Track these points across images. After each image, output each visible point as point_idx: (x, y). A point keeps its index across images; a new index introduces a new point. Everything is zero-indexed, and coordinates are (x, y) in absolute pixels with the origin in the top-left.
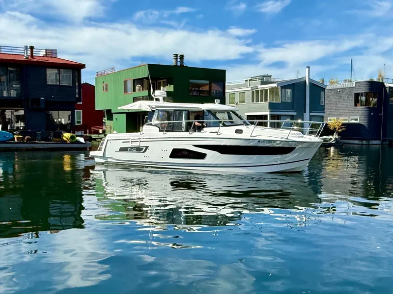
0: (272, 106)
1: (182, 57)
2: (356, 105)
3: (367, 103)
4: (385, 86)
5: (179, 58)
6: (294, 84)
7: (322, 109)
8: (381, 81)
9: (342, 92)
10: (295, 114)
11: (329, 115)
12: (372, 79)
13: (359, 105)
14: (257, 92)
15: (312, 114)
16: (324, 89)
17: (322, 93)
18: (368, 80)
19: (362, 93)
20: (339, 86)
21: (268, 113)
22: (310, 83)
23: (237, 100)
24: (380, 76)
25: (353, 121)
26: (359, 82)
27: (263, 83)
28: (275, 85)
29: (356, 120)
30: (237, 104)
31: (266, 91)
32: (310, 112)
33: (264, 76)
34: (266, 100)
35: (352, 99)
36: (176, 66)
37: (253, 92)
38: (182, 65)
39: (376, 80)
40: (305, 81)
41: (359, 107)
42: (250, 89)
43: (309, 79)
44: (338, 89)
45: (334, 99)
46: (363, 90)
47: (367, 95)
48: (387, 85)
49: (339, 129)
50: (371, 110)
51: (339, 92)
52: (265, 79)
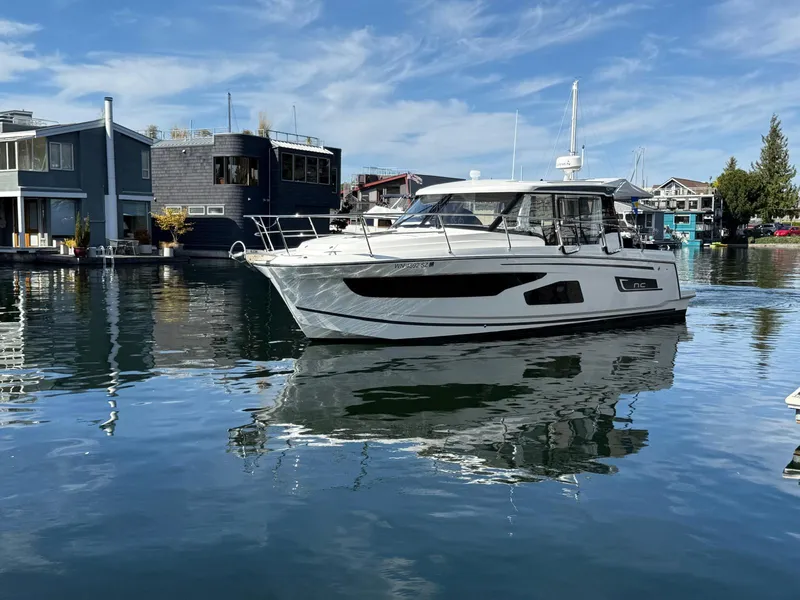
0: (25, 179)
2: (217, 181)
3: (241, 179)
4: (271, 145)
6: (78, 132)
7: (146, 187)
8: (264, 136)
9: (191, 155)
10: (84, 195)
11: (168, 200)
12: (248, 132)
13: (223, 180)
15: (121, 197)
16: (147, 147)
17: (144, 155)
18: (241, 132)
19: (228, 158)
20: (185, 142)
21: (17, 193)
22: (115, 133)
24: (263, 126)
25: (214, 213)
26: (221, 136)
27: (8, 128)
28: (32, 133)
29: (219, 210)
31: (11, 144)
32: (117, 194)
33: (14, 113)
34: (12, 166)
35: (209, 170)
39: (255, 133)
40: (104, 127)
41: (224, 186)
43: (113, 124)
44: (184, 147)
45: (176, 167)
46: (228, 151)
47: (237, 160)
48: (275, 144)
49: (180, 229)
50: (245, 191)
51: (184, 154)
52: (16, 120)
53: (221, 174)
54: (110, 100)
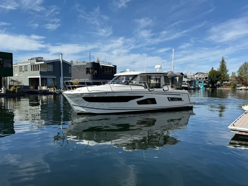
0: (41, 73)
3: (92, 73)
4: (100, 65)
6: (54, 62)
7: (70, 75)
8: (98, 63)
9: (81, 67)
10: (55, 77)
12: (94, 62)
14: (34, 65)
15: (64, 78)
16: (70, 66)
17: (70, 67)
18: (92, 62)
19: (89, 68)
20: (79, 64)
21: (39, 77)
22: (63, 62)
23: (23, 70)
24: (98, 60)
26: (88, 63)
27: (37, 61)
28: (43, 62)
29: (87, 80)
30: (24, 72)
31: (38, 65)
32: (63, 77)
34: (38, 70)
35: (85, 71)
37: (31, 66)
39: (96, 62)
40: (60, 61)
41: (88, 75)
42: (30, 64)
43: (62, 60)
44: (79, 66)
45: (77, 70)
46: (89, 66)
47: (92, 68)
48: (101, 64)
50: (94, 76)
51: (79, 67)
52: (39, 59)
53: (88, 72)
54: (62, 54)
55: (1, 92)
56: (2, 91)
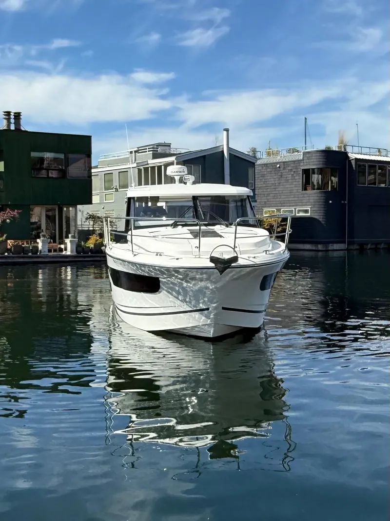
1: (18, 116)
2: (305, 189)
3: (324, 186)
4: (348, 157)
5: (12, 117)
6: (205, 156)
8: (343, 150)
9: (284, 168)
11: (266, 205)
12: (329, 148)
13: (309, 188)
14: (146, 169)
16: (253, 164)
17: (250, 171)
18: (323, 148)
19: (313, 169)
20: (278, 159)
22: (230, 155)
23: (116, 183)
24: (342, 142)
25: (302, 214)
26: (309, 153)
27: (156, 156)
29: (306, 211)
30: (117, 190)
31: (159, 167)
33: (159, 145)
34: (160, 183)
35: (299, 179)
36: (8, 130)
37: (140, 170)
38: (18, 129)
39: (335, 148)
40: (223, 152)
41: (310, 192)
42: (135, 165)
43: (229, 149)
44: (277, 163)
45: (272, 179)
46: (314, 164)
47: (321, 171)
48: (352, 156)
49: (278, 227)
50: (328, 196)
51: (278, 168)
52: (160, 150)
53: (307, 183)
54: (227, 130)
55: (64, 253)
56: (66, 249)
